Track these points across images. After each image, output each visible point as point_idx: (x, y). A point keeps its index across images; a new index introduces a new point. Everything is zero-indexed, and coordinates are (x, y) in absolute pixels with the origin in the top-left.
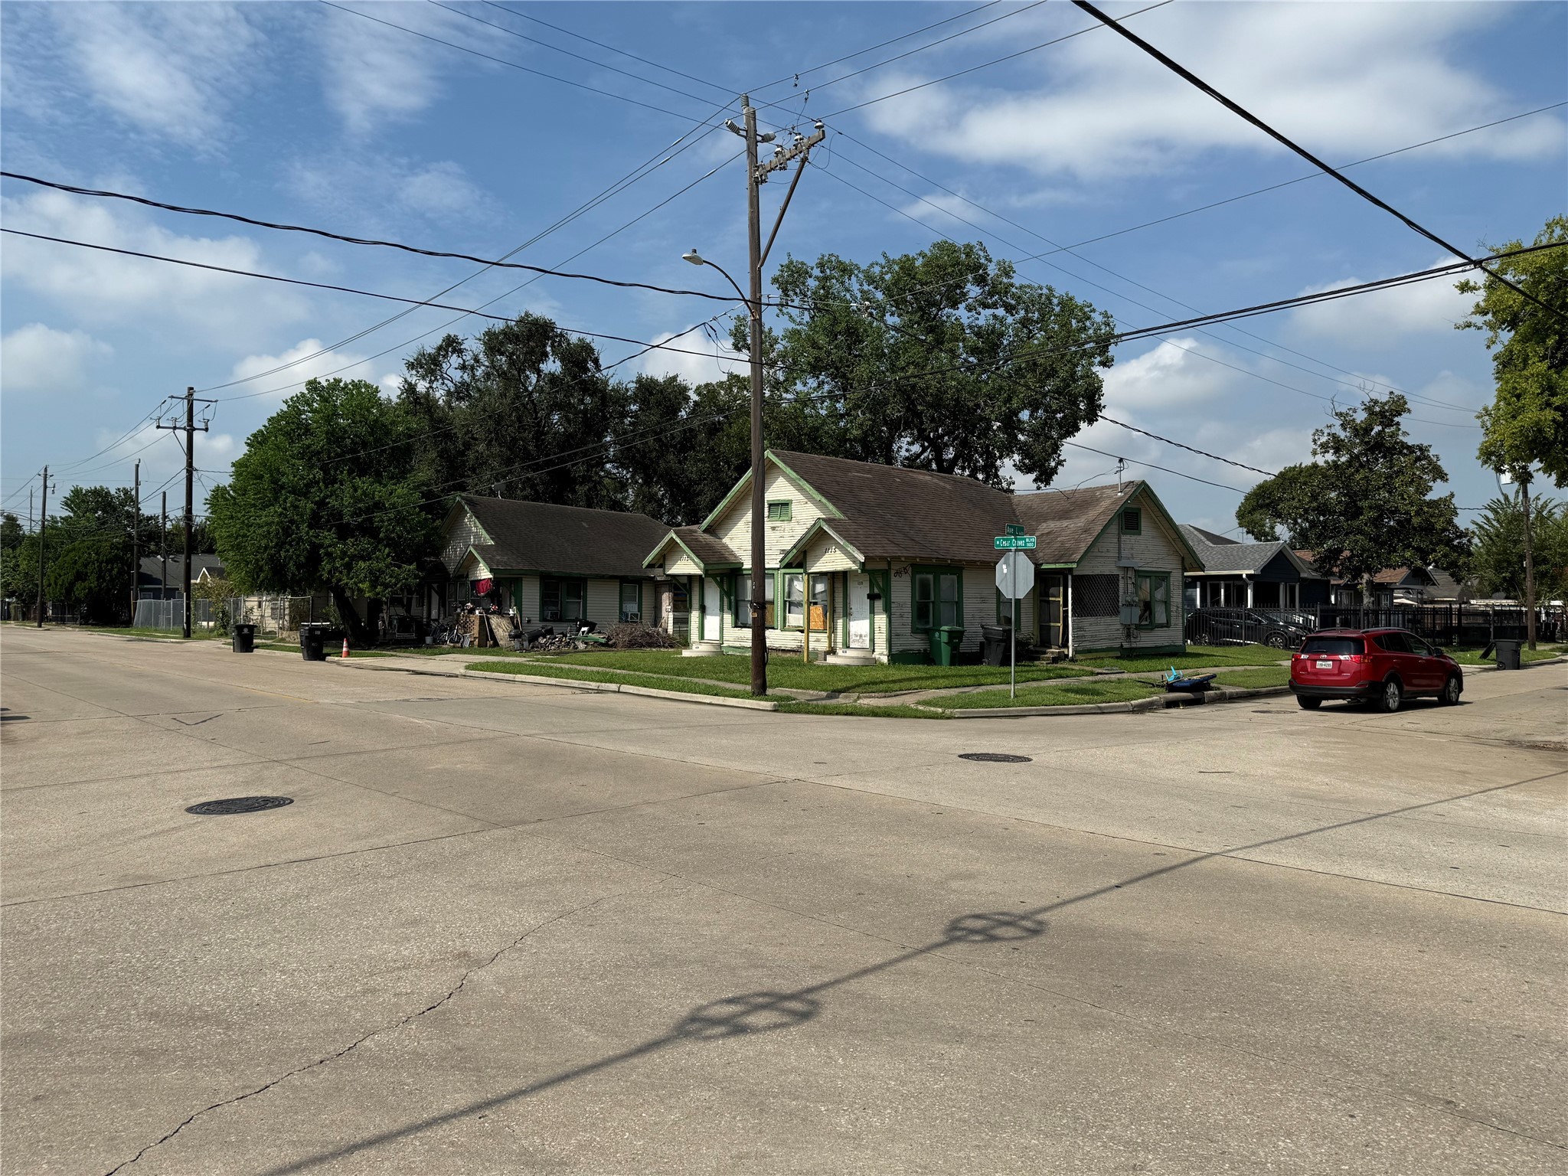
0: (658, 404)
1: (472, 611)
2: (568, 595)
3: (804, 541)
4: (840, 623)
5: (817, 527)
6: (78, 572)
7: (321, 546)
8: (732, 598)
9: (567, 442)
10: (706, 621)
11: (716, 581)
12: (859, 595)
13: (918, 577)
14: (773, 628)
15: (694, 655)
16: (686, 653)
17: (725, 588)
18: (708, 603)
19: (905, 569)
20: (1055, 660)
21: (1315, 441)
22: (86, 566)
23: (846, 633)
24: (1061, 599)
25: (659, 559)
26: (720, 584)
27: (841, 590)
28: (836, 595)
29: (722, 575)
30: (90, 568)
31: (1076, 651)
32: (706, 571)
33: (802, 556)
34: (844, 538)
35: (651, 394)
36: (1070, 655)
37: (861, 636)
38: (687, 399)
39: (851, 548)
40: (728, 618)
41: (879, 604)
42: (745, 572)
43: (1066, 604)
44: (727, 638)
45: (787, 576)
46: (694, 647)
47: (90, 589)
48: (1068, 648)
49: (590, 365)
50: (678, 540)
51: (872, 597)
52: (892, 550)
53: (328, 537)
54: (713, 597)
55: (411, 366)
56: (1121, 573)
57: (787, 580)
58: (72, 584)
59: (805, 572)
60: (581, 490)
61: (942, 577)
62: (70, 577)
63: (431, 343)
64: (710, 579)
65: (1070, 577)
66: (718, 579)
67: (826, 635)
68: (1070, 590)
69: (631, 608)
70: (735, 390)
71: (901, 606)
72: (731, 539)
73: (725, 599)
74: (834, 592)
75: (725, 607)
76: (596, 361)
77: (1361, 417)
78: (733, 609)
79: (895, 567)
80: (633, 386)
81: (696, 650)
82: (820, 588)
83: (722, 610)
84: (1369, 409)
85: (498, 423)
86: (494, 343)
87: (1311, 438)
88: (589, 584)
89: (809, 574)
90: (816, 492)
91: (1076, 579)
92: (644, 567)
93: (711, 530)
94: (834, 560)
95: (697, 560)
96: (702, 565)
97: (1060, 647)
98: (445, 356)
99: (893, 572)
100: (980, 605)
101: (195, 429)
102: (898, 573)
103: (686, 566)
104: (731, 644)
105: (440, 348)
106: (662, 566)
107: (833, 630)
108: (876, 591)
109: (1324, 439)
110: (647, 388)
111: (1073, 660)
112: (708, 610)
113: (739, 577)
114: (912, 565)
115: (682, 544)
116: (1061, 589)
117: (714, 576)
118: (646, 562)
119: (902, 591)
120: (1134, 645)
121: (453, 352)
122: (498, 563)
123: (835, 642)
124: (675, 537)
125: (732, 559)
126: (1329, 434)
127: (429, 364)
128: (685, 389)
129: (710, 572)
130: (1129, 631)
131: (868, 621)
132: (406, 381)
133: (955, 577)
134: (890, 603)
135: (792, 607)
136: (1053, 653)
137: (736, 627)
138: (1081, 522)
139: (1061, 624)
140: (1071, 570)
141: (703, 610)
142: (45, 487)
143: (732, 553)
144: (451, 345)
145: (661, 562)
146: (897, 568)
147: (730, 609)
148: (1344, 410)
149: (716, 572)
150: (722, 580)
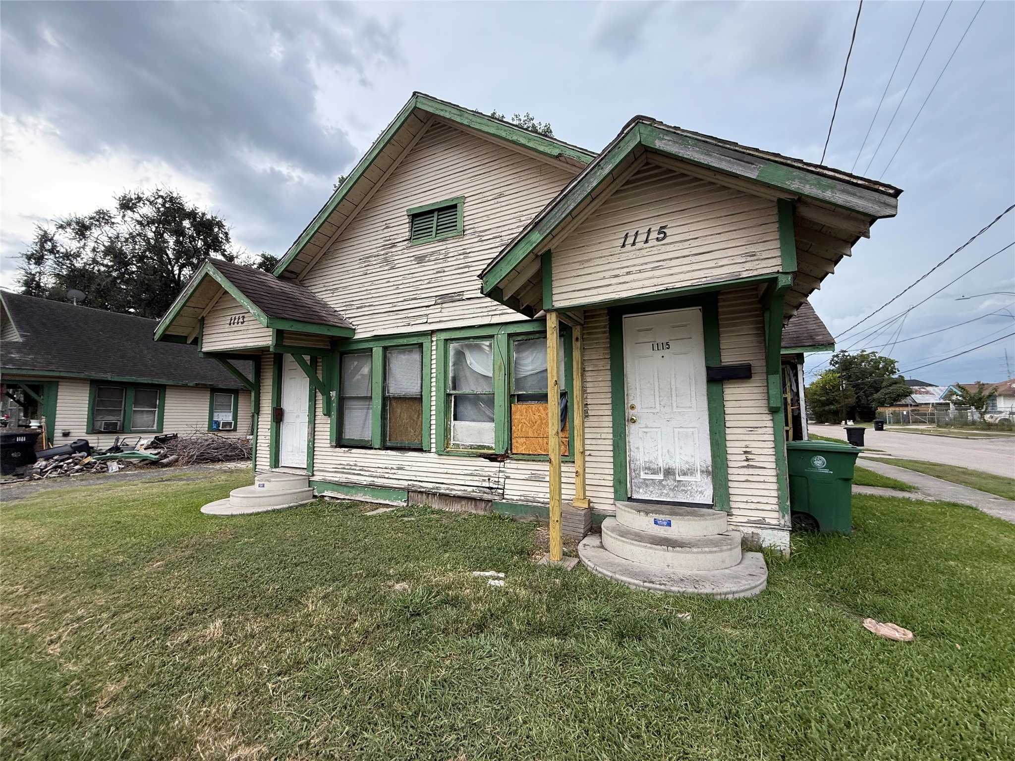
8: (333, 394)
10: (284, 436)
11: (302, 363)
14: (420, 450)
17: (320, 376)
18: (289, 403)
25: (186, 322)
26: (310, 370)
29: (314, 350)
40: (325, 428)
42: (358, 345)
44: (322, 467)
45: (452, 347)
46: (260, 482)
50: (219, 278)
51: (718, 377)
54: (297, 393)
57: (451, 353)
64: (293, 361)
66: (307, 358)
69: (224, 417)
72: (333, 291)
73: (320, 397)
75: (320, 412)
78: (334, 414)
83: (313, 411)
92: (156, 337)
96: (272, 329)
103: (242, 332)
104: (330, 477)
106: (193, 337)
112: (286, 416)
113: (348, 356)
115: (226, 285)
117: (297, 352)
124: (213, 273)
125: (333, 320)
129: (288, 343)
135: (461, 408)
137: (339, 446)
140: (799, 357)
141: (279, 416)
143: (332, 310)
145: (192, 327)
147: (328, 413)
149: (302, 344)
150: (314, 360)
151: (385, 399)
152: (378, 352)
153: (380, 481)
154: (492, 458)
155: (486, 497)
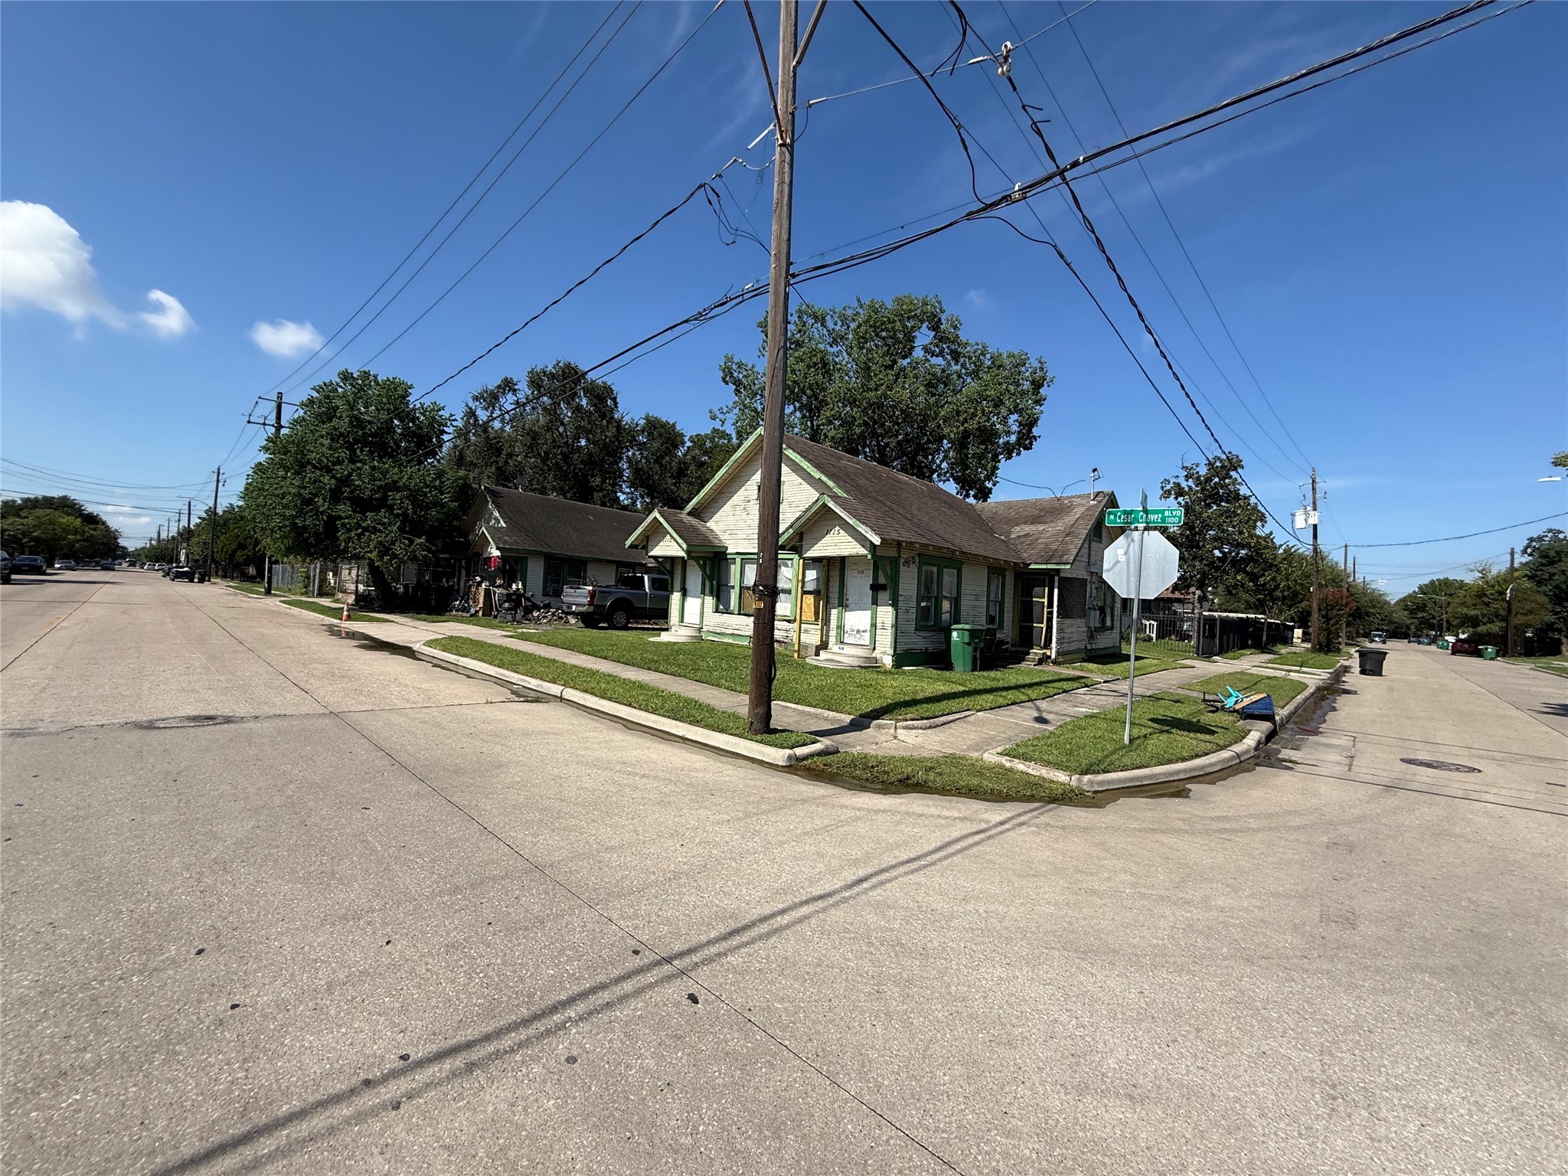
0: (660, 435)
1: (479, 584)
2: (570, 574)
3: (803, 520)
4: (834, 612)
5: (820, 503)
6: (239, 542)
7: (340, 518)
8: (714, 582)
9: (591, 461)
10: (686, 605)
11: (699, 564)
12: (859, 584)
13: (924, 568)
15: (673, 639)
16: (665, 637)
17: (708, 572)
18: (689, 586)
19: (913, 558)
20: (1040, 662)
21: (1162, 488)
22: (246, 539)
23: (840, 628)
24: (1046, 600)
25: (643, 541)
26: (703, 568)
27: (837, 578)
28: (831, 584)
29: (705, 559)
30: (249, 540)
31: (1058, 653)
32: (688, 552)
33: (798, 537)
34: (854, 517)
35: (655, 428)
36: (1053, 657)
37: (858, 631)
38: (683, 443)
39: (862, 529)
40: (710, 601)
41: (883, 596)
42: (729, 557)
43: (1050, 605)
44: (708, 623)
46: (673, 629)
47: (247, 555)
48: (1051, 649)
49: (609, 402)
50: (662, 520)
51: (876, 588)
52: (905, 536)
53: (344, 509)
54: (695, 578)
55: (476, 398)
56: (1088, 578)
58: (234, 552)
59: (801, 557)
60: (597, 495)
61: (945, 570)
62: (234, 546)
63: (493, 383)
64: (694, 563)
65: (1056, 578)
66: (701, 562)
67: (819, 627)
68: (1056, 591)
70: (716, 439)
71: (908, 599)
72: (717, 522)
73: (707, 583)
74: (828, 581)
75: (707, 592)
76: (614, 400)
77: (1203, 471)
78: (715, 593)
79: (904, 555)
80: (642, 422)
81: (676, 634)
82: (811, 575)
83: (703, 592)
84: (1210, 464)
85: (534, 439)
86: (536, 381)
87: (1160, 485)
88: (589, 566)
89: (804, 559)
90: (815, 470)
91: (1061, 579)
92: (626, 547)
93: (696, 513)
94: (836, 544)
95: (680, 541)
96: (685, 546)
97: (1042, 648)
98: (504, 393)
99: (902, 561)
100: (974, 603)
101: (283, 427)
102: (906, 562)
103: (669, 547)
104: (711, 628)
105: (499, 387)
106: (645, 548)
107: (826, 622)
108: (882, 580)
109: (1168, 487)
110: (654, 426)
111: (1055, 663)
112: (688, 593)
113: (723, 562)
114: (919, 555)
115: (666, 525)
116: (1047, 589)
117: (697, 559)
118: (628, 543)
119: (909, 582)
120: (1094, 647)
121: (509, 391)
122: (505, 542)
123: (828, 636)
124: (658, 516)
125: (716, 542)
126: (1174, 483)
127: (491, 398)
128: (682, 435)
129: (693, 554)
130: (1091, 635)
131: (869, 612)
132: (467, 406)
133: (955, 571)
134: (898, 595)
136: (1036, 654)
137: (717, 612)
138: (1060, 526)
139: (1044, 626)
140: (1058, 571)
141: (684, 593)
142: (218, 481)
143: (716, 537)
144: (508, 385)
145: (644, 543)
146: (905, 557)
147: (711, 593)
148: (1189, 465)
149: (699, 555)
150: (705, 563)
151: (741, 587)
152: (738, 561)
153: (736, 632)
154: (789, 621)
155: (785, 641)
